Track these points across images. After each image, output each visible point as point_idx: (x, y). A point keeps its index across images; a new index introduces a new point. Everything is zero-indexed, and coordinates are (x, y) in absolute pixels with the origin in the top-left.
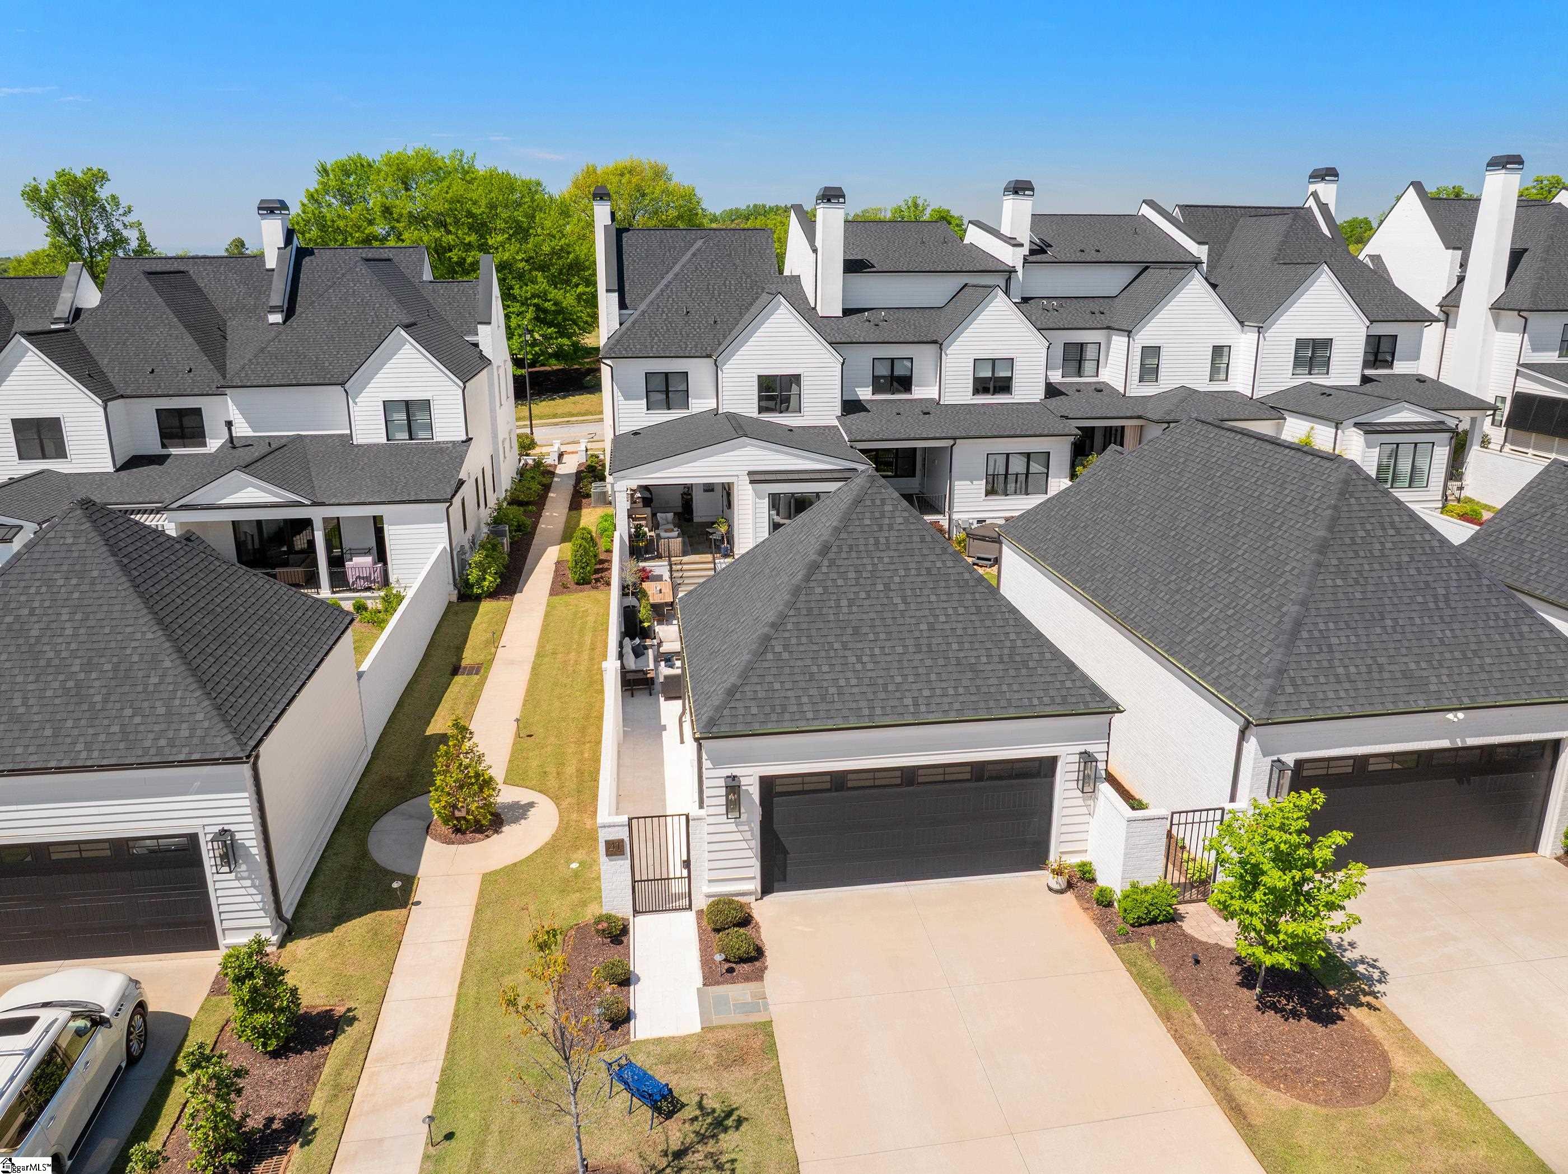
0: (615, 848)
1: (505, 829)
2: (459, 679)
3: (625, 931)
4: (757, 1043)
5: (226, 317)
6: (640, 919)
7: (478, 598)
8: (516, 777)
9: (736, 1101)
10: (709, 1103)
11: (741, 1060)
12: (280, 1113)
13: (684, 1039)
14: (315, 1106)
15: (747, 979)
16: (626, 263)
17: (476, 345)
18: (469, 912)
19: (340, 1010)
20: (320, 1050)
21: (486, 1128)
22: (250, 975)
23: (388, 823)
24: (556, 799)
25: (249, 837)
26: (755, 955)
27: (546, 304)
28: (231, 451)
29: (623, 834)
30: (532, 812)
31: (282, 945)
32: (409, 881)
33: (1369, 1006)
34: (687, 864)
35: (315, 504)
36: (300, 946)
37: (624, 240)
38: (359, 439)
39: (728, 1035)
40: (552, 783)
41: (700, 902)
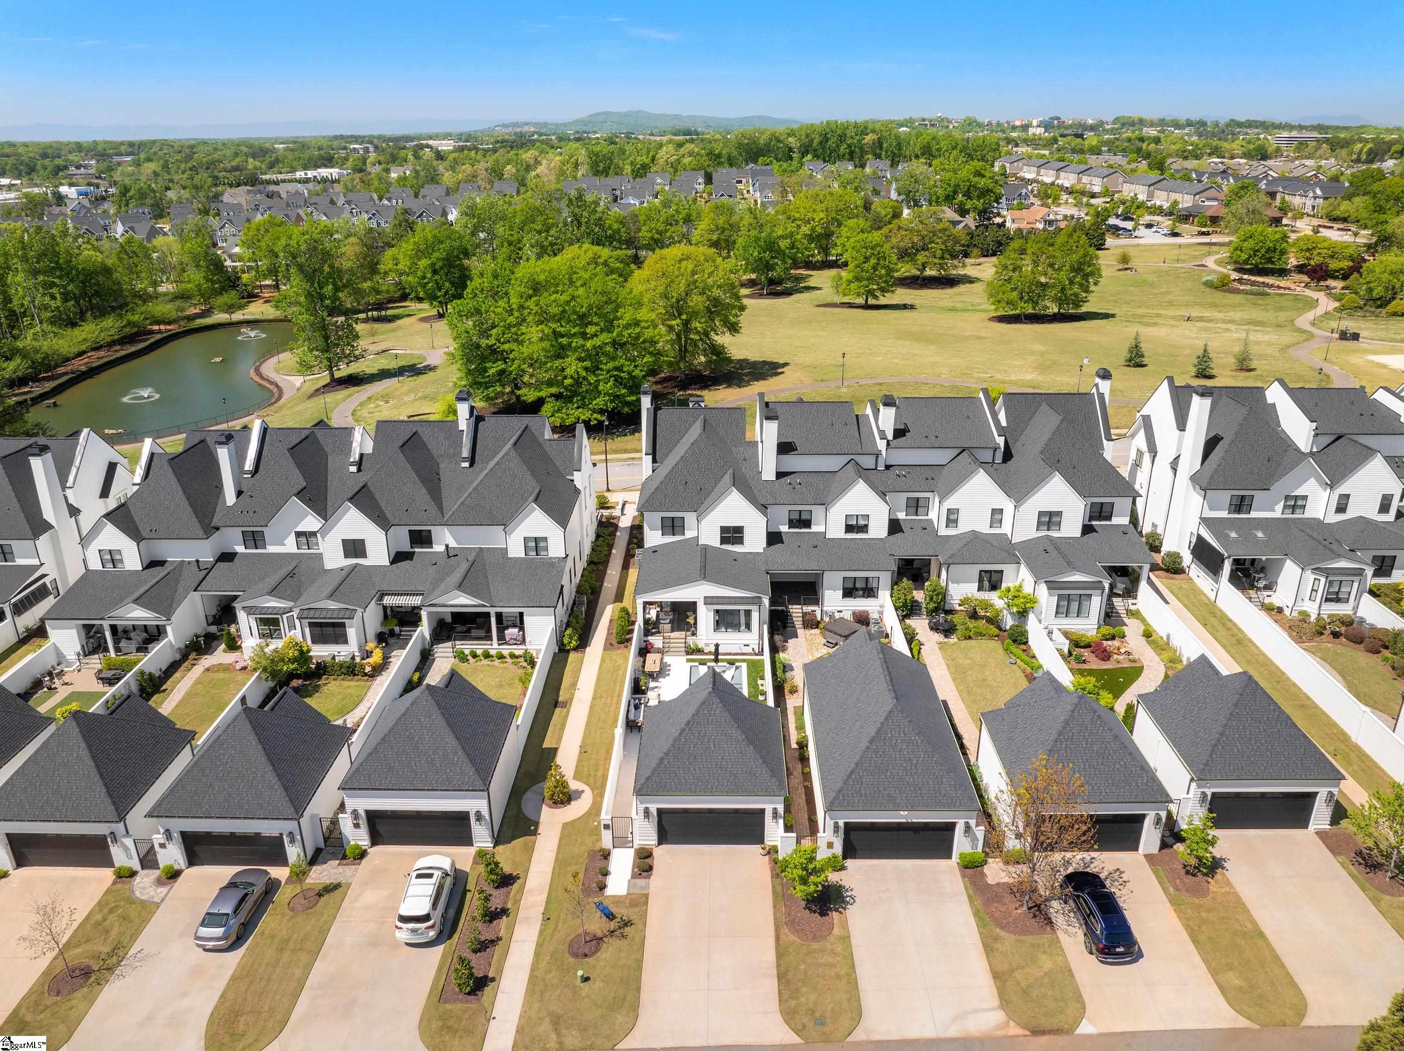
0: (606, 827)
1: (572, 803)
2: (558, 710)
3: (609, 854)
4: (642, 900)
5: (438, 461)
6: (616, 850)
7: (568, 651)
8: (577, 776)
9: (632, 918)
10: (624, 918)
11: (636, 905)
12: (499, 906)
13: (621, 897)
14: (509, 906)
15: (645, 878)
16: (658, 432)
17: (573, 481)
18: (557, 840)
19: (515, 874)
20: (510, 887)
21: (559, 918)
22: (490, 864)
23: (528, 795)
24: (592, 790)
25: (485, 813)
26: (650, 868)
27: (622, 375)
28: (448, 560)
29: (610, 822)
30: (583, 795)
31: (494, 847)
32: (537, 824)
33: (841, 912)
34: (632, 833)
35: (492, 606)
36: (500, 848)
37: (658, 415)
38: (511, 554)
39: (634, 896)
40: (592, 781)
41: (636, 846)
